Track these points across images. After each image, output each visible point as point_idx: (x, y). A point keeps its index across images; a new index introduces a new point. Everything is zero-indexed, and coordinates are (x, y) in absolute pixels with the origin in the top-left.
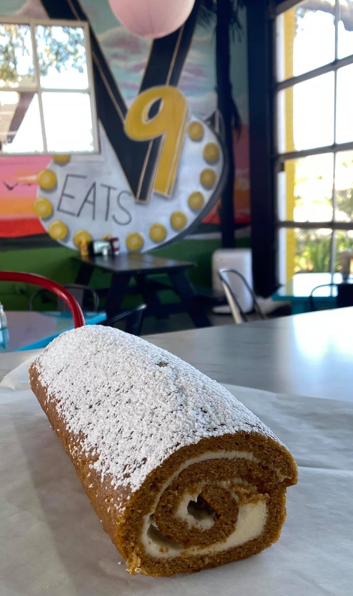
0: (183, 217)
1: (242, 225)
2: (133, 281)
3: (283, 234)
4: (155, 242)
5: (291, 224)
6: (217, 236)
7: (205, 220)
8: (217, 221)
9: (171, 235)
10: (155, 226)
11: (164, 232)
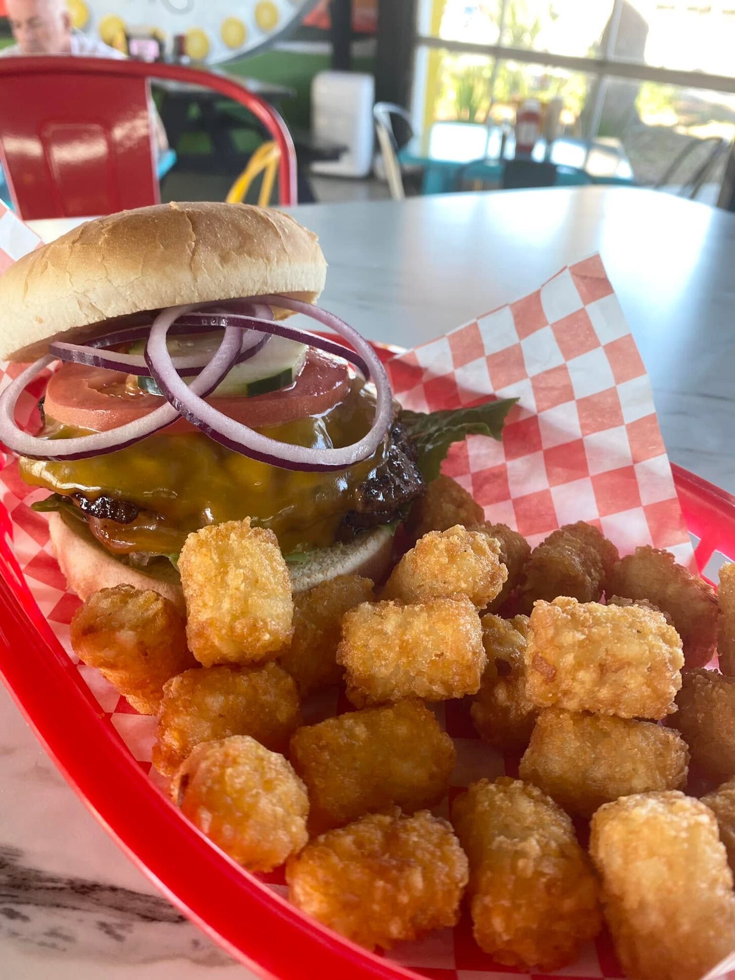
0: (273, 9)
1: (362, 36)
2: (194, 111)
3: (423, 57)
4: (230, 47)
5: (436, 43)
6: (323, 49)
7: (308, 20)
8: (325, 23)
9: (255, 40)
10: (230, 23)
11: (244, 34)
